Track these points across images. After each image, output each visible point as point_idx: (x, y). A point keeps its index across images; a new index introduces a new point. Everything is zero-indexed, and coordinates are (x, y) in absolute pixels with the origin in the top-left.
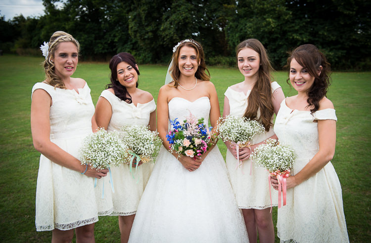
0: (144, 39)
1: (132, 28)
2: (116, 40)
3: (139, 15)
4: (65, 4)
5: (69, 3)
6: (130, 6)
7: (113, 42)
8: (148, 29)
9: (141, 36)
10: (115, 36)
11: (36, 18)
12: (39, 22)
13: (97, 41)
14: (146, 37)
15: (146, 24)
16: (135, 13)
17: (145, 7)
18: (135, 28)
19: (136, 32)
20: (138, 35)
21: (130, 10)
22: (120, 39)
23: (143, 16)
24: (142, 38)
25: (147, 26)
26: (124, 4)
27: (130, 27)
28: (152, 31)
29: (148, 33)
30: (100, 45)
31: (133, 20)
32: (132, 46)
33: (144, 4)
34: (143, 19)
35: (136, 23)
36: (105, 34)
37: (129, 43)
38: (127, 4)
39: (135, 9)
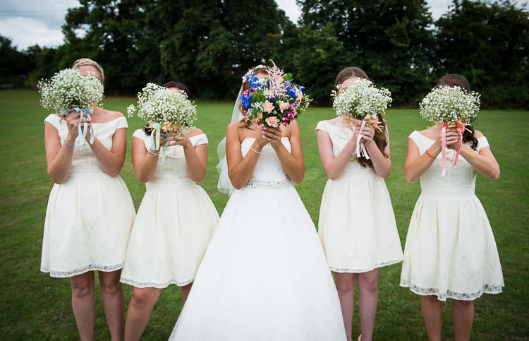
0: (179, 71)
1: (164, 58)
2: (146, 72)
3: (172, 44)
4: (87, 31)
5: (92, 30)
6: (162, 34)
7: (142, 74)
8: (183, 60)
9: (174, 68)
10: (144, 68)
11: (54, 48)
12: (57, 52)
13: (125, 74)
14: (180, 69)
15: (181, 54)
16: (168, 42)
17: (179, 36)
18: (168, 59)
19: (169, 63)
20: (171, 66)
21: (162, 39)
22: (151, 71)
23: (177, 45)
24: (177, 70)
25: (181, 56)
26: (156, 31)
27: (162, 57)
28: (187, 63)
29: (182, 64)
30: (127, 78)
31: (166, 49)
32: (164, 79)
33: (178, 32)
34: (177, 48)
35: (169, 53)
36: (133, 65)
37: (161, 76)
38: (159, 32)
39: (168, 37)
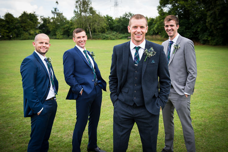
0: (217, 29)
1: (209, 21)
2: (199, 30)
3: (215, 13)
4: (170, 8)
5: (172, 7)
6: (209, 7)
7: (197, 31)
8: (220, 22)
9: (215, 27)
10: (198, 27)
11: (154, 18)
12: (155, 20)
13: (187, 31)
14: (218, 27)
15: (219, 18)
16: (212, 12)
17: (219, 7)
18: (211, 22)
19: (211, 24)
20: (213, 26)
21: (209, 10)
22: (201, 30)
23: (217, 13)
24: (216, 28)
25: (220, 20)
26: (205, 6)
27: (207, 21)
28: (222, 23)
29: (219, 24)
30: (188, 33)
31: (210, 16)
32: (209, 33)
33: (218, 5)
34: (217, 15)
35: (212, 18)
36: (192, 26)
37: (207, 32)
38: (208, 6)
39: (212, 9)
